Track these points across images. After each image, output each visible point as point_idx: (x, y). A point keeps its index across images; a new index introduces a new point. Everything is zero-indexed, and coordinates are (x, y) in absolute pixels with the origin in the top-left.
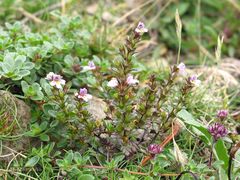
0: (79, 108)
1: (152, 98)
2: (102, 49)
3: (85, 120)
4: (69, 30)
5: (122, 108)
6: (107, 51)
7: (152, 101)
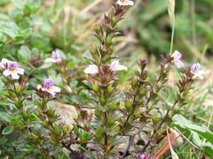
0: (43, 106)
1: (142, 92)
2: (66, 44)
3: (50, 123)
4: (24, 16)
5: (103, 104)
6: (73, 46)
7: (141, 96)
